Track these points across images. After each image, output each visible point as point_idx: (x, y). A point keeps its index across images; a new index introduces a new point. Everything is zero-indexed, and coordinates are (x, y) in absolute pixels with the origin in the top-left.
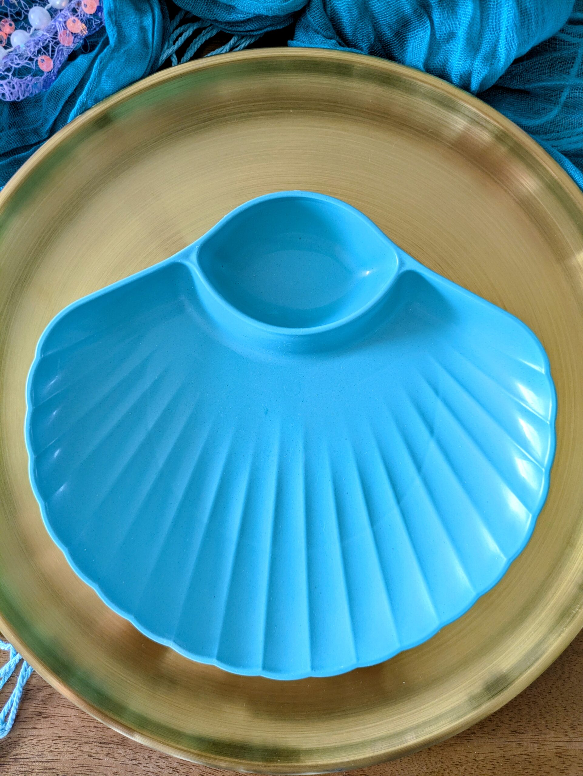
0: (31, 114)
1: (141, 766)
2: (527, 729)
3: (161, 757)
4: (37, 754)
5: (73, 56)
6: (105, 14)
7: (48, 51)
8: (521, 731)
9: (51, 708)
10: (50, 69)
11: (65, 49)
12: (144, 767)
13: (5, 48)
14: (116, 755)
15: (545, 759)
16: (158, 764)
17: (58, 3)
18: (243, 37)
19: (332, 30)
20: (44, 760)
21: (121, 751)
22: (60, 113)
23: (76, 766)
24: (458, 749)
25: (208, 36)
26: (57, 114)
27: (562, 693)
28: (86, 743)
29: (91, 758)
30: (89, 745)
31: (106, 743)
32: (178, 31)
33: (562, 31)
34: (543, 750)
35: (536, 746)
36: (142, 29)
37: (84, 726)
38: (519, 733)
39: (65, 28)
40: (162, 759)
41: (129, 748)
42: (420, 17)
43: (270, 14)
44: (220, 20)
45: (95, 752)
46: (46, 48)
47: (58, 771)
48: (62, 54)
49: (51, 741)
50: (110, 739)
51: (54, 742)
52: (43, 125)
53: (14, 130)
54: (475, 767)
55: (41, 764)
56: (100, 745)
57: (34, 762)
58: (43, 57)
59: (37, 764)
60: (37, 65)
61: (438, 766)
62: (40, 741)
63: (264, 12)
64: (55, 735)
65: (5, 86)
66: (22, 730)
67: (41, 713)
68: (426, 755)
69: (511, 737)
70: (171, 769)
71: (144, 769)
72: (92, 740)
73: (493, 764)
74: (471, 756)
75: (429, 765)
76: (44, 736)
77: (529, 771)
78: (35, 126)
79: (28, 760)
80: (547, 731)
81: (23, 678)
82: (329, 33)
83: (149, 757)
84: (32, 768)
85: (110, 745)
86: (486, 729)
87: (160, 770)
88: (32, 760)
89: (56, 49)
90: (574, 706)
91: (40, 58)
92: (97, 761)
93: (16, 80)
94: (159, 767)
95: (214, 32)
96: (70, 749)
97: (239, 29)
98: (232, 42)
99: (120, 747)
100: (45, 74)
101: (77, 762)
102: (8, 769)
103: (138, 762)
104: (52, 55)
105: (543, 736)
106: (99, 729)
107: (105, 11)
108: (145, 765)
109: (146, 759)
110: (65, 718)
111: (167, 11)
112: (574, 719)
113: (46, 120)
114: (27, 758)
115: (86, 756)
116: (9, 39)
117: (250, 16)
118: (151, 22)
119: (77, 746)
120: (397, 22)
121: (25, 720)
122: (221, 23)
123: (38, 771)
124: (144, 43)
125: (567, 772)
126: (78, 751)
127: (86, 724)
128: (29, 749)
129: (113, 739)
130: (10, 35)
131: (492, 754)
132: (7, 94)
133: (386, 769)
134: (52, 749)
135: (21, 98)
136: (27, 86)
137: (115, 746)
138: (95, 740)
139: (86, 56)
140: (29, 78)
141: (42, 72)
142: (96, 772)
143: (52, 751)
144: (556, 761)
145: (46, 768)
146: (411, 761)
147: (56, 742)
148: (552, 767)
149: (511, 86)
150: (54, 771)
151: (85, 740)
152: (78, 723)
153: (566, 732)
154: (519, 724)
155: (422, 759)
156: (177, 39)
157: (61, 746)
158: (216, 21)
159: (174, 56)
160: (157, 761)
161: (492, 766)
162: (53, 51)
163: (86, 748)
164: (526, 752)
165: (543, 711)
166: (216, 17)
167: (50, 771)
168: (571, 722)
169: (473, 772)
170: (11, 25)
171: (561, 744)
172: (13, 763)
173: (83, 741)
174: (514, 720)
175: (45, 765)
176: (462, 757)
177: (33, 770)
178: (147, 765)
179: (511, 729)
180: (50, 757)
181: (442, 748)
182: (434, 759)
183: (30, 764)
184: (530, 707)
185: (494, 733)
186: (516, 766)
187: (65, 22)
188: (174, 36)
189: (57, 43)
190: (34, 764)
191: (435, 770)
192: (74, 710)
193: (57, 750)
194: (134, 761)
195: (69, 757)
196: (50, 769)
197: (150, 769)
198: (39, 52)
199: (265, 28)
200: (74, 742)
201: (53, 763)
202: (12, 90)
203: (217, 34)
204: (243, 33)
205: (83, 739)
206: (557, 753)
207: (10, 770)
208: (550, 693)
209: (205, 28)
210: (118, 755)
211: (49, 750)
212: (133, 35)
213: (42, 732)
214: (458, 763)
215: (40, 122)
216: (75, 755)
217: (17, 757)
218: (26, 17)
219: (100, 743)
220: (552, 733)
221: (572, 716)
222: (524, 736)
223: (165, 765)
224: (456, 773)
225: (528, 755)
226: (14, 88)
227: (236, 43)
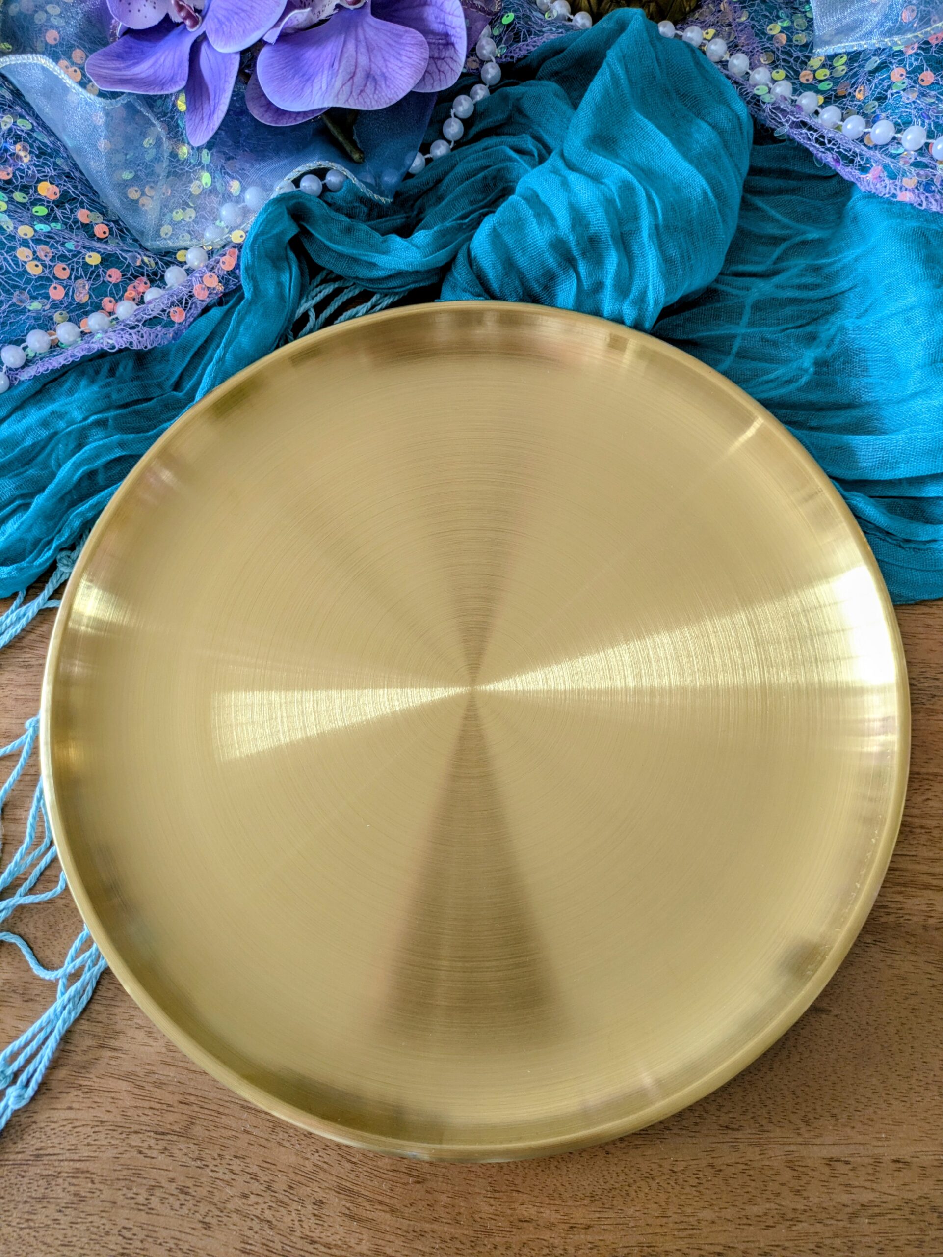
0: (157, 369)
1: (208, 1170)
2: (742, 1123)
3: (236, 1157)
4: (69, 1147)
5: (206, 310)
6: (242, 273)
7: (181, 304)
8: (736, 1127)
9: (95, 1079)
10: (181, 321)
11: (199, 302)
12: (212, 1171)
13: (138, 305)
14: (176, 1152)
15: (772, 1172)
16: (230, 1167)
17: (196, 263)
18: (386, 295)
19: (480, 286)
20: (76, 1157)
21: (182, 1146)
22: (188, 365)
23: (119, 1168)
24: (649, 1152)
25: (350, 295)
26: (184, 365)
27: (788, 1070)
28: (136, 1132)
29: (141, 1156)
30: (141, 1136)
31: (163, 1134)
32: (318, 289)
33: (717, 281)
34: (768, 1156)
35: (757, 1149)
36: (280, 284)
37: (136, 1107)
38: (733, 1129)
39: (202, 282)
40: (237, 1160)
41: (193, 1141)
42: (565, 270)
43: (410, 269)
44: (361, 277)
45: (147, 1146)
46: (180, 301)
47: (94, 1176)
48: (196, 307)
49: (89, 1129)
50: (169, 1126)
51: (93, 1130)
52: (168, 379)
53: (136, 383)
54: (672, 1183)
55: (71, 1163)
56: (156, 1136)
57: (62, 1160)
58: (176, 309)
59: (66, 1163)
60: (169, 316)
61: (621, 1178)
62: (74, 1127)
63: (404, 267)
64: (96, 1119)
65: (134, 335)
66: (52, 1111)
67: (81, 1085)
68: (603, 1162)
69: (721, 1136)
70: (249, 1176)
71: (211, 1174)
72: (144, 1128)
73: (698, 1178)
74: (667, 1165)
75: (608, 1177)
76: (81, 1120)
77: (750, 1189)
78: (159, 380)
79: (55, 1157)
80: (771, 1127)
81: (64, 1022)
82: (477, 289)
83: (219, 1155)
84: (59, 1169)
85: (169, 1137)
86: (685, 1123)
87: (234, 1176)
88: (61, 1158)
89: (190, 302)
90: (807, 1089)
91: (172, 310)
92: (148, 1160)
93: (146, 329)
94: (231, 1171)
95: (357, 292)
96: (113, 1142)
97: (381, 286)
98: (374, 299)
99: (182, 1139)
100: (176, 326)
101: (122, 1162)
102: (25, 1172)
103: (204, 1163)
104: (186, 307)
105: (766, 1135)
106: (156, 1112)
107: (242, 267)
108: (214, 1168)
109: (215, 1159)
110: (113, 1095)
111: (307, 270)
112: (808, 1109)
113: (172, 373)
114: (54, 1155)
115: (134, 1153)
116: (142, 297)
117: (391, 273)
118: (288, 278)
119: (124, 1136)
120: (543, 275)
121: (58, 1095)
122: (362, 280)
123: (66, 1175)
124: (281, 297)
125: (805, 1194)
126: (124, 1144)
127: (140, 1103)
128: (57, 1141)
129: (173, 1128)
130: (144, 293)
131: (695, 1162)
132: (135, 343)
133: (548, 1183)
134: (89, 1140)
135: (149, 347)
136: (157, 336)
137: (175, 1138)
138: (148, 1129)
139: (219, 308)
140: (159, 328)
141: (173, 322)
142: (145, 1178)
143: (89, 1144)
144: (787, 1175)
145: (78, 1170)
146: (581, 1171)
147: (97, 1129)
148: (782, 1184)
149: (674, 337)
150: (88, 1175)
151: (135, 1127)
152: (128, 1101)
153: (798, 1129)
154: (731, 1115)
155: (597, 1168)
156: (316, 295)
157: (102, 1136)
158: (357, 278)
159: (312, 310)
160: (230, 1162)
161: (697, 1181)
162: (187, 303)
163: (135, 1140)
164: (743, 1160)
165: (763, 1097)
166: (357, 274)
167: (83, 1175)
168: (803, 1114)
169: (670, 1190)
170: (146, 283)
171: (792, 1148)
172: (34, 1163)
173: (132, 1130)
174: (724, 1110)
175: (78, 1165)
176: (653, 1166)
177: (60, 1173)
178: (216, 1169)
179: (721, 1123)
180: (85, 1152)
181: (625, 1151)
182: (614, 1168)
183: (57, 1164)
184: (745, 1090)
185: (697, 1128)
186: (731, 1181)
187: (201, 277)
188: (314, 293)
189: (191, 296)
190: (62, 1163)
191: (617, 1186)
192: (125, 1082)
193: (96, 1142)
194: (199, 1162)
195: (112, 1153)
196: (83, 1172)
197: (220, 1175)
198: (173, 304)
199: (408, 285)
200: (120, 1130)
201: (88, 1163)
202: (141, 339)
203: (360, 293)
204: (385, 291)
205: (132, 1126)
206: (786, 1162)
207: (27, 1174)
208: (771, 1069)
209: (347, 288)
210: (177, 1152)
211: (86, 1142)
212: (270, 289)
213: (79, 1115)
214: (648, 1175)
215: (165, 377)
216: (121, 1150)
217: (41, 1152)
218: (162, 277)
219: (156, 1133)
220: (778, 1130)
221: (804, 1105)
222: (739, 1135)
223: (240, 1168)
224: (647, 1191)
225: (746, 1164)
226: (142, 337)
227: (378, 300)
